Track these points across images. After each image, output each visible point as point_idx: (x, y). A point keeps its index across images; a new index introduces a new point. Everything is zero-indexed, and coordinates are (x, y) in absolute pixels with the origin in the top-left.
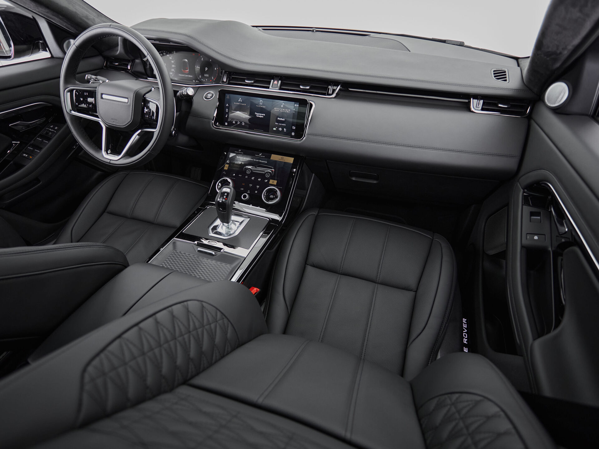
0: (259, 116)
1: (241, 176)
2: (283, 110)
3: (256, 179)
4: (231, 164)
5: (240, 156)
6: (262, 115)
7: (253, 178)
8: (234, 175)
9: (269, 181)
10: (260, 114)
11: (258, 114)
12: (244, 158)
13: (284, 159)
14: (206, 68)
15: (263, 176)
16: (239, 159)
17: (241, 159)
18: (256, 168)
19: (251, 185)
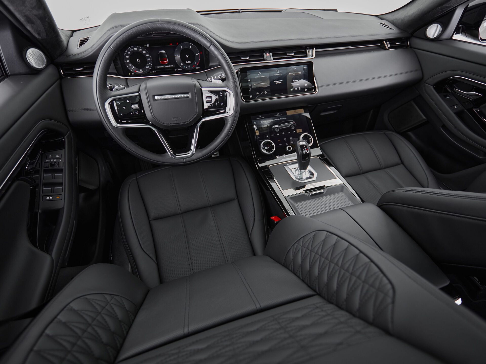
0: (278, 83)
1: (273, 135)
2: (295, 74)
3: (286, 133)
4: (260, 129)
5: (264, 120)
6: (280, 81)
7: (283, 133)
8: (267, 136)
9: (296, 131)
10: (279, 81)
11: (277, 81)
12: (268, 121)
13: (297, 112)
14: (187, 55)
15: (289, 129)
16: (264, 123)
17: (266, 123)
18: (281, 125)
19: (285, 139)
